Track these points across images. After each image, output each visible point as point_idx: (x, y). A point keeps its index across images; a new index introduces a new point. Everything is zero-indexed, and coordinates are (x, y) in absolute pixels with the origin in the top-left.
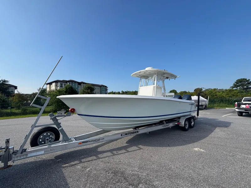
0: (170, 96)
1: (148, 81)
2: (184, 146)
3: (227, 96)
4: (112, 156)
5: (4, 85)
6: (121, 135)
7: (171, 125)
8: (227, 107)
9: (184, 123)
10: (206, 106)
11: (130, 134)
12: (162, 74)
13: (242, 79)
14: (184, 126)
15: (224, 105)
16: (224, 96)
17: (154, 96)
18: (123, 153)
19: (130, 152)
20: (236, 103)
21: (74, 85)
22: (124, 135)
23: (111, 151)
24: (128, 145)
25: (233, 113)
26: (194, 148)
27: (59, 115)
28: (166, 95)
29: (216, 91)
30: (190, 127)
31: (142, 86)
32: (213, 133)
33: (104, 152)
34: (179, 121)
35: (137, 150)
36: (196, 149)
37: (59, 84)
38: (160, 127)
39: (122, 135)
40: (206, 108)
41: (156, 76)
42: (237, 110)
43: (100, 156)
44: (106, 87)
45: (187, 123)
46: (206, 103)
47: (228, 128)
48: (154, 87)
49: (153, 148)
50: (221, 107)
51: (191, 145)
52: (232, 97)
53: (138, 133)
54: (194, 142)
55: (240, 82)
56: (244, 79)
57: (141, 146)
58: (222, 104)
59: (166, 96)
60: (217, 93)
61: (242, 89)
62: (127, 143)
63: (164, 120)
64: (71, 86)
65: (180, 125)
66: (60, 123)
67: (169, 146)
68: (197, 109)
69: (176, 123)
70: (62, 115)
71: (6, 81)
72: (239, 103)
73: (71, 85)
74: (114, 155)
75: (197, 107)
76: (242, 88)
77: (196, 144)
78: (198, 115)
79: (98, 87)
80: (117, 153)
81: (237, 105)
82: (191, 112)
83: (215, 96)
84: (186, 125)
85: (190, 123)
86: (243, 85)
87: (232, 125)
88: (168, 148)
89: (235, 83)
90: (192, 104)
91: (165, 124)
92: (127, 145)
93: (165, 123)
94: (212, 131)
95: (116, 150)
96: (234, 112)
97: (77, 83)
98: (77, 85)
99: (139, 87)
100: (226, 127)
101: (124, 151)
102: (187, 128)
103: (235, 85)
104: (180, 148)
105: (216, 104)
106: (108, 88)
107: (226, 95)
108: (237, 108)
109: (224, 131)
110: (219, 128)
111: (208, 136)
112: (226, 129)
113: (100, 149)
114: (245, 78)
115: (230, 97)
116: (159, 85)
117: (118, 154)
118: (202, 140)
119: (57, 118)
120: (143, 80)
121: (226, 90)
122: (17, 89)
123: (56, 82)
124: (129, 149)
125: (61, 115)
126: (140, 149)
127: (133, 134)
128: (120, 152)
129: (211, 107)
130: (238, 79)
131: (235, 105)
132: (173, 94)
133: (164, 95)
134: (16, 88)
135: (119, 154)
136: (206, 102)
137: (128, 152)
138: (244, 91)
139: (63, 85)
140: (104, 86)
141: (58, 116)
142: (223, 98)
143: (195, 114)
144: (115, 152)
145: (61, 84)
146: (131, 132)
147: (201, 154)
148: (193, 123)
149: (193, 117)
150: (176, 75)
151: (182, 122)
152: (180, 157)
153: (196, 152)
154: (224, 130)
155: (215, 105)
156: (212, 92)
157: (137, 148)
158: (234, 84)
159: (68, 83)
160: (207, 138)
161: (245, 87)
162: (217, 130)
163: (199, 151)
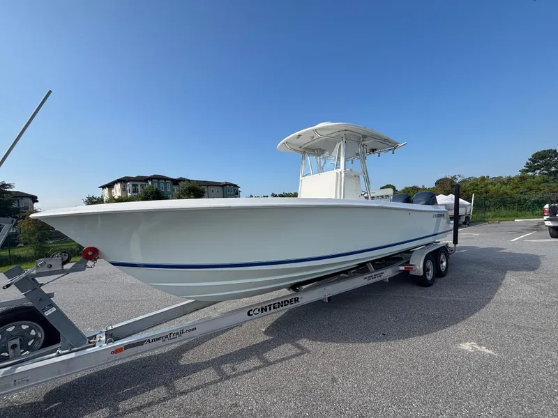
0: (382, 197)
1: (323, 162)
2: (430, 338)
3: (515, 191)
4: (216, 382)
5: (5, 195)
6: (249, 314)
7: (388, 273)
8: (518, 217)
9: (421, 266)
10: (467, 218)
11: (274, 308)
12: (360, 138)
13: (545, 151)
14: (422, 274)
15: (510, 213)
16: (509, 192)
17: (338, 198)
18: (250, 371)
19: (271, 364)
20: (547, 206)
21: (162, 185)
22: (256, 311)
23: (216, 363)
24: (272, 340)
25: (534, 230)
26: (461, 342)
27: (41, 270)
28: (372, 195)
29: (486, 181)
30: (439, 274)
31: (306, 175)
32: (501, 289)
33: (196, 368)
34: (408, 262)
35: (293, 356)
36: (467, 346)
37: (129, 185)
38: (360, 281)
39: (251, 313)
40: (468, 222)
41: (342, 143)
42: (549, 223)
43: (180, 384)
44: (235, 186)
45: (430, 265)
46: (468, 211)
47: (536, 271)
48: (337, 173)
49: (341, 346)
50: (504, 219)
51: (448, 331)
52: (528, 193)
53: (297, 303)
54: (455, 321)
55: (542, 158)
56: (550, 151)
57: (304, 342)
58: (503, 211)
59: (373, 198)
60: (490, 186)
61: (545, 174)
62: (266, 333)
63: (368, 262)
64: (156, 189)
65: (412, 273)
66: (51, 295)
67: (385, 337)
68: (452, 226)
69: (402, 268)
70: (52, 269)
71: (7, 185)
72: (554, 207)
73: (156, 185)
74: (224, 377)
75: (453, 222)
76: (545, 172)
77: (461, 327)
78: (455, 242)
79: (217, 187)
80: (234, 370)
81: (549, 211)
82: (436, 234)
83: (485, 195)
84: (428, 270)
85: (437, 264)
86: (548, 166)
87: (544, 263)
88: (383, 345)
89: (529, 162)
90: (440, 215)
91: (373, 272)
92: (267, 338)
93: (371, 267)
94: (499, 285)
95: (232, 361)
96: (538, 227)
97: (170, 182)
98: (169, 185)
99: (301, 178)
100: (533, 268)
101: (254, 362)
102: (429, 278)
103: (530, 167)
104: (419, 342)
105: (490, 211)
106: (239, 189)
107: (512, 190)
108: (548, 220)
109: (530, 282)
110: (514, 272)
111: (490, 299)
112: (531, 275)
113: (188, 359)
114: (554, 149)
115: (522, 193)
116: (351, 170)
117: (234, 376)
118: (477, 314)
119: (40, 280)
120: (310, 159)
121: (509, 179)
122: (37, 201)
123: (123, 181)
124: (271, 355)
125: (48, 270)
126: (304, 351)
127: (284, 307)
128: (241, 367)
129: (478, 219)
130: (535, 153)
131: (544, 211)
132: (390, 192)
133: (366, 195)
134: (34, 199)
135: (239, 374)
136: (468, 208)
137: (267, 363)
138: (552, 177)
139: (139, 187)
140: (230, 185)
141: (40, 275)
142: (505, 196)
143: (448, 240)
144: (227, 368)
145: (133, 185)
146: (279, 303)
147: (485, 364)
148: (444, 264)
149: (444, 249)
150: (396, 141)
151: (418, 264)
152: (422, 378)
153: (468, 356)
154: (528, 278)
155: (488, 214)
156: (477, 185)
157: (294, 351)
158: (527, 163)
159: (150, 183)
160: (491, 307)
161: (553, 169)
162: (511, 278)
163: (477, 353)
